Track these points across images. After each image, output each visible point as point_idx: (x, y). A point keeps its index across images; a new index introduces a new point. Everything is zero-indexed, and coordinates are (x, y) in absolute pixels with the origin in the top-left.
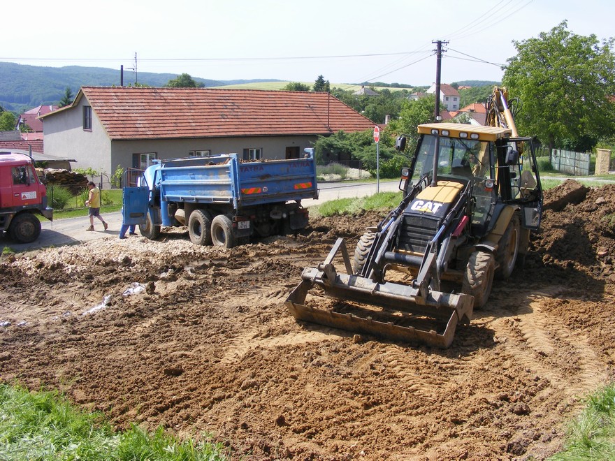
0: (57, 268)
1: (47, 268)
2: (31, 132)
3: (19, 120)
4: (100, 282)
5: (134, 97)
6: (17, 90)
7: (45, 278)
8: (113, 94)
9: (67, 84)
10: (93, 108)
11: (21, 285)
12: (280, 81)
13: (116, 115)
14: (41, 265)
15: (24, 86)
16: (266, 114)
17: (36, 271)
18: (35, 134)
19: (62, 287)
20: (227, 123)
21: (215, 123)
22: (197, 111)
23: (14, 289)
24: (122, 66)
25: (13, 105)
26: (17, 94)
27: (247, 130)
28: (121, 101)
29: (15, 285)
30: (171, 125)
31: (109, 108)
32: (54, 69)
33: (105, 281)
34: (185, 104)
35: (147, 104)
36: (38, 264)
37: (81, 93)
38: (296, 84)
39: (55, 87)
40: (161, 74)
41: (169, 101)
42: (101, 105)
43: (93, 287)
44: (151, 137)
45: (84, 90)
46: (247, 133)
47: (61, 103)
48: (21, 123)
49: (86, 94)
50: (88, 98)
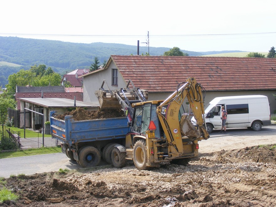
0: (101, 185)
1: (93, 185)
2: (72, 87)
3: (63, 79)
4: (137, 199)
5: (147, 63)
6: (61, 58)
7: (94, 193)
8: (133, 61)
9: (94, 55)
10: (119, 70)
11: (77, 198)
12: (241, 51)
13: (135, 75)
14: (89, 183)
15: (65, 56)
16: (241, 75)
17: (85, 187)
18: (74, 88)
19: (107, 201)
20: (213, 82)
21: (205, 82)
22: (192, 72)
23: (71, 200)
24: (138, 41)
25: (58, 69)
26: (61, 62)
27: (228, 86)
28: (138, 65)
29: (72, 198)
30: (173, 82)
31: (131, 70)
32: (86, 44)
33: (142, 198)
34: (183, 68)
35: (156, 68)
36: (87, 181)
37: (110, 60)
38: (255, 54)
39: (86, 57)
40: (158, 48)
41: (172, 66)
42: (124, 68)
43: (132, 202)
44: (159, 91)
45: (112, 58)
46: (228, 89)
47: (91, 67)
48: (64, 81)
49: (114, 61)
50: (115, 63)
